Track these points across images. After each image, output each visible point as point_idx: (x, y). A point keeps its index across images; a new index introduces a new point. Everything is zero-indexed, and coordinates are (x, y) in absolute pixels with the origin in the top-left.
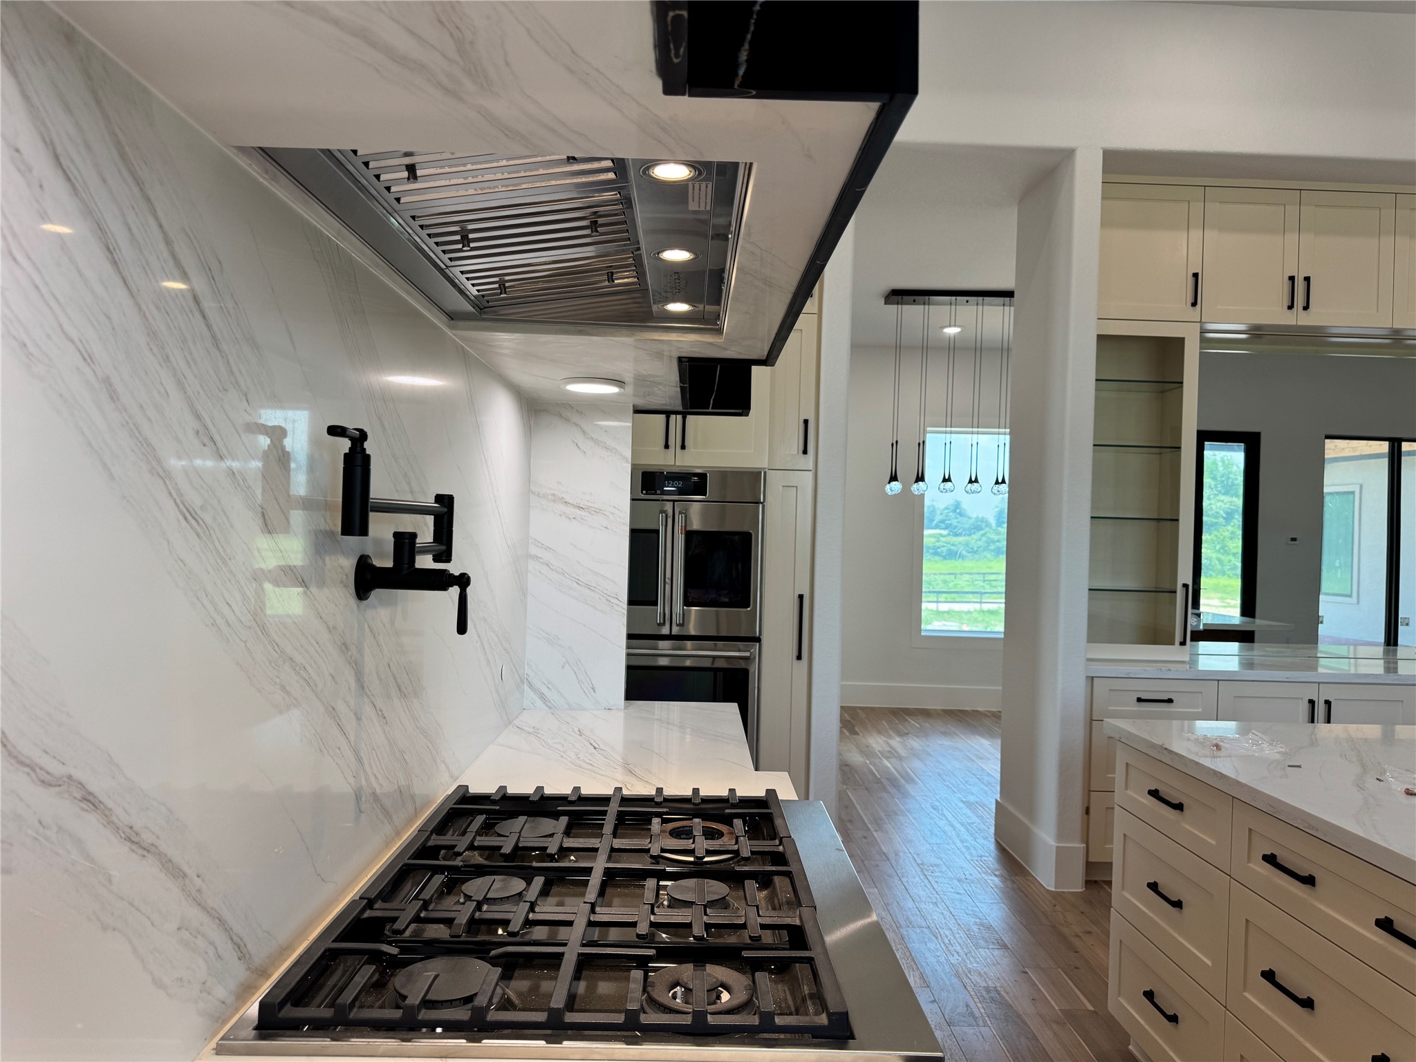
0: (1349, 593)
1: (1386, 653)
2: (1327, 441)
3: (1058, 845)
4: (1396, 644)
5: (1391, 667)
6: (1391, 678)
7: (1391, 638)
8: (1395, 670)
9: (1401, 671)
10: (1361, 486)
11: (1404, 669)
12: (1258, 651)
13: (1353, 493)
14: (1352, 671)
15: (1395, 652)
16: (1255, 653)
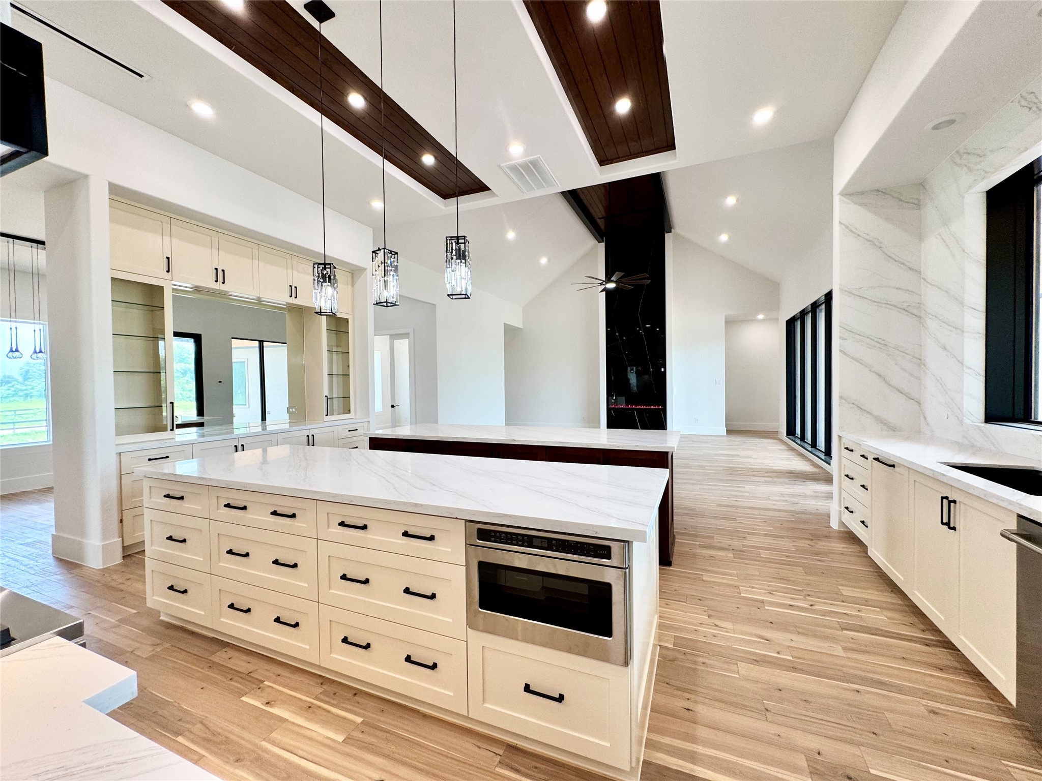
0: (245, 404)
1: (262, 424)
2: (232, 340)
3: (103, 544)
4: (265, 420)
5: (264, 428)
6: (265, 432)
7: (264, 418)
8: (266, 429)
9: (268, 429)
10: (248, 360)
11: (269, 428)
12: (206, 430)
13: (244, 362)
14: (248, 432)
15: (265, 423)
16: (205, 431)
